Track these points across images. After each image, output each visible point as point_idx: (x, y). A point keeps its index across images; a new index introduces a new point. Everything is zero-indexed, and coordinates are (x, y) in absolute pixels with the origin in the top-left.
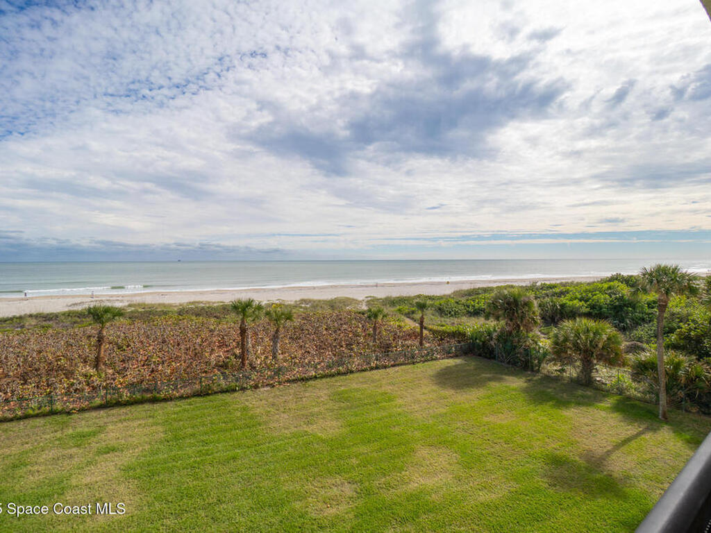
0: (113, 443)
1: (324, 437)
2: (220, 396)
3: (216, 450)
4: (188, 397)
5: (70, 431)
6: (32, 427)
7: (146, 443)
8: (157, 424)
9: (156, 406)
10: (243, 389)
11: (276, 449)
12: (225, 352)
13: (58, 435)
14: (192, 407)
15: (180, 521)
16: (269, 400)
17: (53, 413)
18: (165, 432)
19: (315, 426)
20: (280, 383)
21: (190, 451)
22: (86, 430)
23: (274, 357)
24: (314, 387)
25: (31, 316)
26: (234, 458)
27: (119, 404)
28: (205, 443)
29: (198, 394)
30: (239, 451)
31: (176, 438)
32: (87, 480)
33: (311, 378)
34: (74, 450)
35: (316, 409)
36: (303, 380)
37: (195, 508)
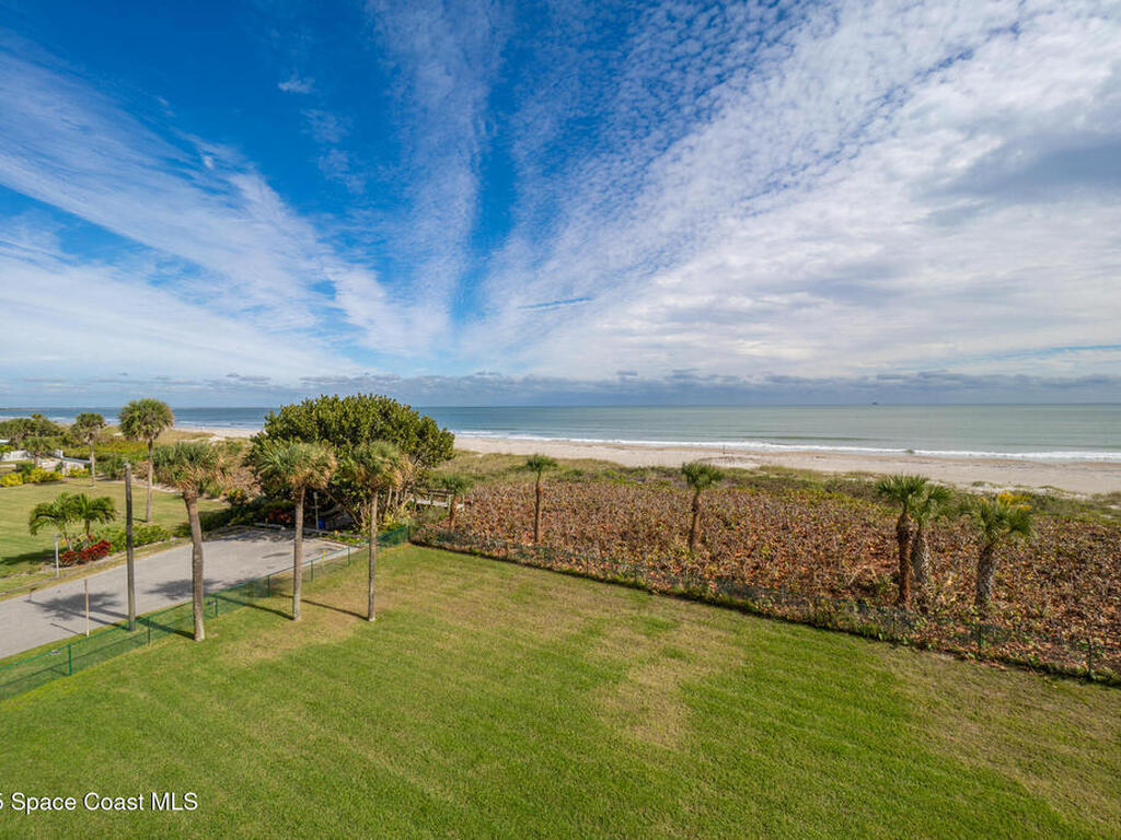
0: (682, 648)
1: (1064, 820)
2: (846, 639)
3: (810, 724)
4: (792, 622)
5: (646, 614)
6: (617, 596)
7: (718, 664)
8: (739, 645)
9: (748, 619)
10: (894, 642)
11: (925, 781)
12: (882, 566)
13: (635, 613)
14: (796, 639)
15: (721, 797)
16: (944, 682)
17: (636, 586)
18: (746, 661)
19: (1046, 784)
20: (981, 658)
21: (770, 704)
22: (661, 618)
23: (980, 601)
24: (1078, 699)
25: (653, 469)
26: (836, 753)
27: (701, 600)
28: (797, 703)
29: (811, 623)
30: (849, 745)
31: (758, 676)
32: (643, 680)
33: (1073, 675)
34: (643, 638)
35: (1065, 749)
36: (1048, 673)
37: (746, 792)
